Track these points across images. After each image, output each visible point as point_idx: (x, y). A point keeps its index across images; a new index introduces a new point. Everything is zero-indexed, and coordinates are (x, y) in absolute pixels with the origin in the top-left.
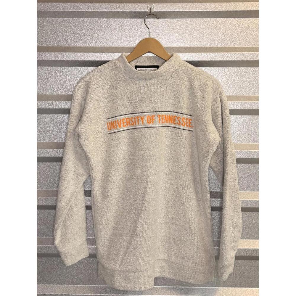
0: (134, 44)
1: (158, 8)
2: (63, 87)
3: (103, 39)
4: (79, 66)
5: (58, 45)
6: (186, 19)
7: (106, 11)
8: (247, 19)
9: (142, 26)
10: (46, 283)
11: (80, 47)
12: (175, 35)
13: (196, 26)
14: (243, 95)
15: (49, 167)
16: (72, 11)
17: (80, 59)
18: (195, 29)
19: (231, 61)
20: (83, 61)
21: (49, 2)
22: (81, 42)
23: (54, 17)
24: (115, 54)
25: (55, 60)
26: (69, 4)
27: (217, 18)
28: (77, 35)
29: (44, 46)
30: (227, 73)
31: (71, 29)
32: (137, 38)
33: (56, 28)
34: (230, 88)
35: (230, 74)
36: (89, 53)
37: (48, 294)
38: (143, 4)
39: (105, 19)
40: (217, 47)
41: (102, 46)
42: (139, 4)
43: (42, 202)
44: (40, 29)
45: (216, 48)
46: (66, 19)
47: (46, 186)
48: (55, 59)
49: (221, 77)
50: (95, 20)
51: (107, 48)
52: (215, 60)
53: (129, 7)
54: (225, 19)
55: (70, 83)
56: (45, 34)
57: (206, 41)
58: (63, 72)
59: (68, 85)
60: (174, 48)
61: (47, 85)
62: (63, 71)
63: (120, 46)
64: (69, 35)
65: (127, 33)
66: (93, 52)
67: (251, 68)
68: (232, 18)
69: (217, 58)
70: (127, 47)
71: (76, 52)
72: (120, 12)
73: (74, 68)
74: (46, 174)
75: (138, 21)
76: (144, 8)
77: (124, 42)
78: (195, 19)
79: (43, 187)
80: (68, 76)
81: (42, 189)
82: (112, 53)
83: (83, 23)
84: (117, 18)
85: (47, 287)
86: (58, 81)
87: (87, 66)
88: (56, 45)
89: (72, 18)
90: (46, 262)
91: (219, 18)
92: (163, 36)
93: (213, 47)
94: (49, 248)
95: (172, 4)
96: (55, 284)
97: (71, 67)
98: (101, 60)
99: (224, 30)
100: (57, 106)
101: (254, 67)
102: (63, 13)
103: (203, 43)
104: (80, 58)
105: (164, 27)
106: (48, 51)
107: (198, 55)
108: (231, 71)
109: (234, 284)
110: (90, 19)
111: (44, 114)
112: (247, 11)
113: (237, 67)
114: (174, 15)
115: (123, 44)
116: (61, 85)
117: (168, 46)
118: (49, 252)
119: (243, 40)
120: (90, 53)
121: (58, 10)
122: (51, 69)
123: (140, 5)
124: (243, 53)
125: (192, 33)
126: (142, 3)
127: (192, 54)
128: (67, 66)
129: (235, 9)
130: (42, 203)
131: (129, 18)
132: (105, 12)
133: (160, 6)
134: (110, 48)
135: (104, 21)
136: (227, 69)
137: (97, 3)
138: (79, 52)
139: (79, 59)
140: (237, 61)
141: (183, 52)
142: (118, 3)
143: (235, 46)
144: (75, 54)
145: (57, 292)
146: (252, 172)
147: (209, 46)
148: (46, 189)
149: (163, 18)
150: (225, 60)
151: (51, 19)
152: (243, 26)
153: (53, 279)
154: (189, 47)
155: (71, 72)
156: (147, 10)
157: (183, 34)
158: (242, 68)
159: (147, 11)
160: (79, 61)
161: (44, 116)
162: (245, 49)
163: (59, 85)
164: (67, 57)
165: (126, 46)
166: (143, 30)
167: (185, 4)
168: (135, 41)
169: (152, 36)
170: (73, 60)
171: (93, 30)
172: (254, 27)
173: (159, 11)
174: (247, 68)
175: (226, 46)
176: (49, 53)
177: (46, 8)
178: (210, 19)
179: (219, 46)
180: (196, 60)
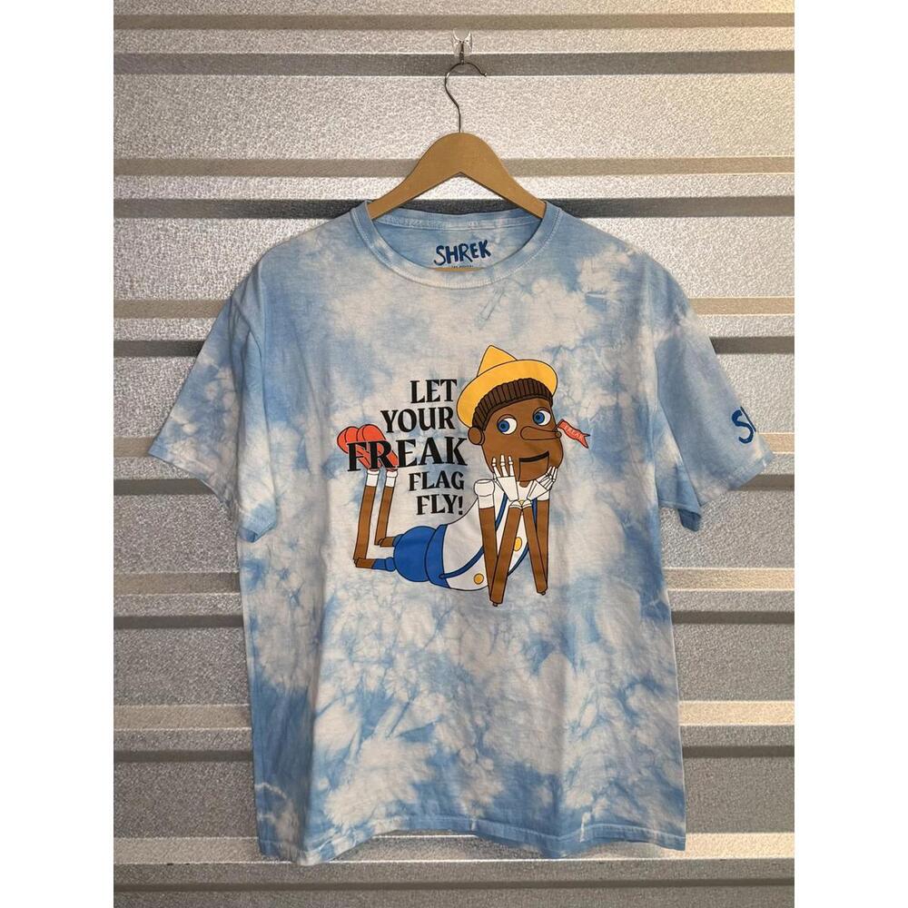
0: (415, 152)
1: (484, 44)
2: (210, 277)
3: (323, 135)
4: (254, 218)
5: (192, 154)
6: (565, 77)
7: (331, 52)
8: (738, 77)
9: (438, 98)
10: (172, 832)
11: (258, 162)
12: (533, 123)
13: (594, 97)
14: (727, 297)
15: (173, 507)
16: (231, 55)
17: (257, 197)
18: (589, 107)
19: (695, 198)
20: (266, 201)
21: (163, 29)
22: (259, 145)
23: (178, 73)
24: (361, 180)
25: (184, 200)
26: (223, 32)
27: (653, 73)
28: (248, 126)
29: (152, 157)
30: (683, 234)
31: (229, 107)
32: (424, 132)
33: (186, 105)
34: (690, 278)
35: (692, 237)
36: (284, 179)
37: (180, 863)
38: (440, 33)
39: (330, 77)
40: (654, 160)
41: (323, 156)
42: (427, 32)
43: (157, 608)
44: (138, 108)
45: (650, 160)
46: (214, 77)
47: (168, 563)
48: (184, 197)
49: (666, 246)
50: (300, 80)
51: (335, 162)
52: (648, 197)
53: (397, 42)
54: (678, 76)
55: (229, 266)
56: (153, 123)
57: (623, 142)
58: (209, 234)
59: (225, 272)
60: (530, 161)
61: (162, 273)
62: (209, 230)
63: (375, 157)
64: (224, 126)
65: (393, 117)
66: (295, 175)
67: (750, 219)
68: (697, 73)
69: (654, 190)
70: (394, 160)
71: (243, 175)
72: (372, 55)
73: (239, 221)
74: (165, 527)
75: (425, 84)
76: (440, 44)
77: (384, 146)
78: (589, 79)
79: (158, 564)
80: (225, 247)
81: (155, 569)
82: (351, 179)
83: (265, 89)
84: (365, 75)
85: (174, 843)
86: (194, 262)
87: (277, 217)
88: (186, 155)
89: (232, 74)
90: (170, 776)
91: (659, 73)
92: (498, 128)
93: (641, 160)
94: (178, 736)
95: (524, 32)
96: (198, 836)
97: (233, 221)
98: (317, 198)
99: (674, 109)
100: (192, 332)
101: (758, 216)
102: (203, 58)
103: (613, 147)
104: (259, 194)
105: (499, 101)
106: (162, 173)
107: (598, 183)
108: (693, 228)
109: (700, 823)
110: (284, 77)
111: (155, 355)
112: (740, 52)
113: (710, 216)
114: (529, 66)
115: (382, 153)
116: (204, 272)
117: (513, 156)
118: (179, 747)
119: (729, 138)
120: (287, 179)
121: (189, 50)
122: (172, 227)
123: (430, 35)
124: (730, 175)
125: (582, 120)
126: (434, 28)
127: (584, 179)
128: (220, 218)
129: (704, 48)
130: (156, 610)
131: (400, 74)
132: (329, 56)
133: (490, 38)
134: (344, 162)
135: (326, 83)
136: (681, 222)
137: (303, 29)
138: (253, 175)
139: (254, 195)
140: (711, 198)
141: (555, 175)
142: (367, 29)
143: (706, 156)
144: (241, 180)
145: (205, 857)
146: (750, 515)
147: (631, 157)
148: (167, 572)
149: (497, 75)
150: (675, 195)
151: (169, 79)
152: (727, 98)
153: (192, 821)
154: (574, 160)
155: (233, 235)
156: (452, 51)
157: (556, 122)
158: (723, 220)
159: (453, 53)
160: (255, 202)
161: (156, 362)
162: (733, 164)
163: (199, 273)
164: (218, 191)
165: (393, 158)
166: (439, 110)
167: (561, 32)
168: (416, 143)
169: (466, 128)
170: (237, 198)
171: (293, 109)
172: (758, 99)
173: (485, 53)
174: (738, 220)
175: (680, 156)
176: (167, 178)
177: (154, 45)
178: (633, 76)
179: (659, 155)
180: (592, 197)
